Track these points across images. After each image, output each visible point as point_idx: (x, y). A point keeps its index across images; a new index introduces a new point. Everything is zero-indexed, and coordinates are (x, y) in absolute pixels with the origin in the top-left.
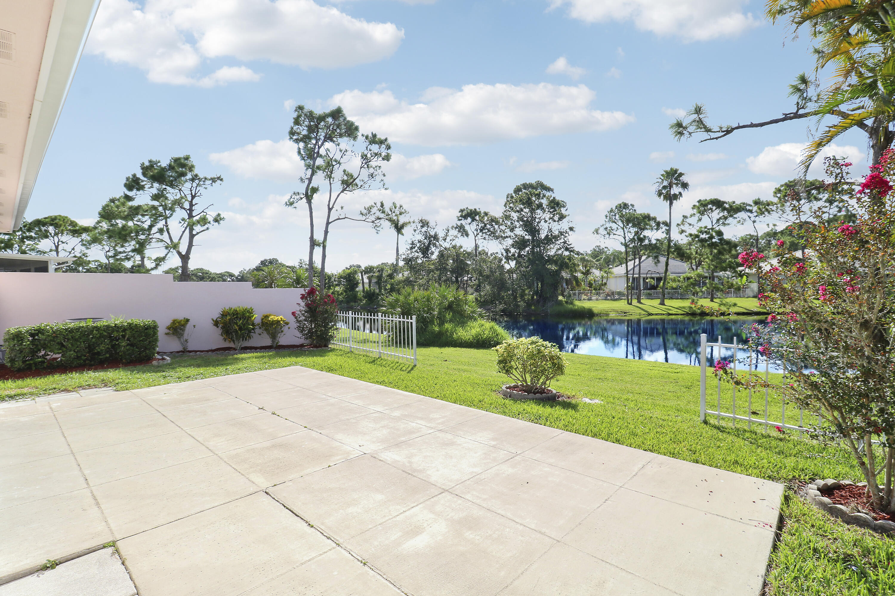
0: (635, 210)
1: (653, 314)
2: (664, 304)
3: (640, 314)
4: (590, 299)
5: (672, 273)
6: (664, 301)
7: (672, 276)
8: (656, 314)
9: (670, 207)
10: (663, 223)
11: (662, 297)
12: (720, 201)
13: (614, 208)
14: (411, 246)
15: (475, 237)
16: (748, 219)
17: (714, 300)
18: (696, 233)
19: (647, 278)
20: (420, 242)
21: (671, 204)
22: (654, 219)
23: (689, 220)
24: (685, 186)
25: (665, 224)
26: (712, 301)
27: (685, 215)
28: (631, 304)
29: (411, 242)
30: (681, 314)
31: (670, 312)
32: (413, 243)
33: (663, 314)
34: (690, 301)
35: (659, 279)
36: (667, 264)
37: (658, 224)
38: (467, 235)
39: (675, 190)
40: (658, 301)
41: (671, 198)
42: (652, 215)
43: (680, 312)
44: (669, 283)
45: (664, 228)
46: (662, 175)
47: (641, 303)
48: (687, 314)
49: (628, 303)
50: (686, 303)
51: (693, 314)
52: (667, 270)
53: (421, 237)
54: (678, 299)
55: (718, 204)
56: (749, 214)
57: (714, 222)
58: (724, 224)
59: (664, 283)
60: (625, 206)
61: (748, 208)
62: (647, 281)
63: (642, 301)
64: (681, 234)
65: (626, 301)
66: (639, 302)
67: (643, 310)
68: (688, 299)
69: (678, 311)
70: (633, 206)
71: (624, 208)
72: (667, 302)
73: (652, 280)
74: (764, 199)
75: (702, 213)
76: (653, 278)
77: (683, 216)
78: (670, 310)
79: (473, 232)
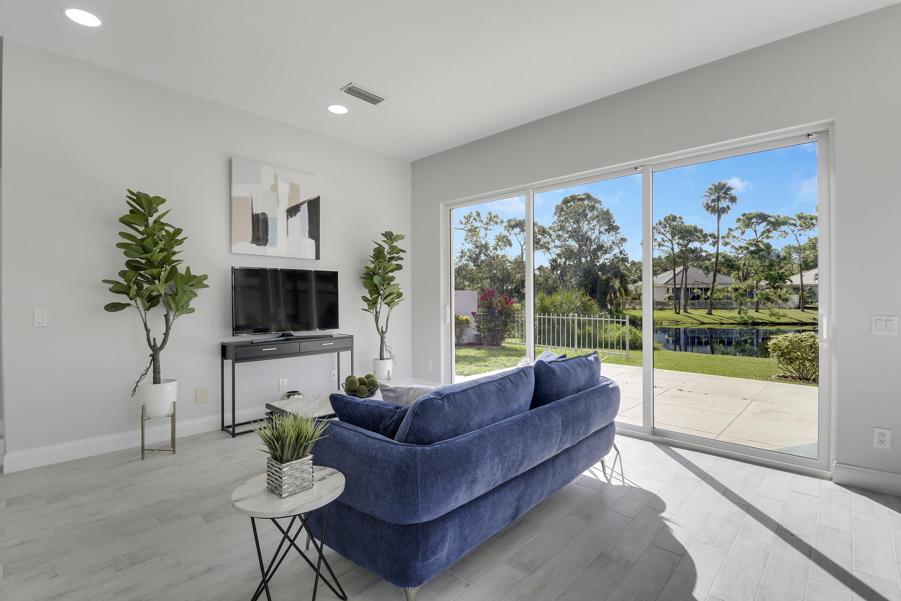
0: (683, 223)
1: (705, 324)
2: (711, 314)
3: (692, 323)
4: (634, 309)
5: (719, 284)
6: (711, 311)
7: (720, 287)
8: (708, 324)
9: (719, 220)
10: (711, 236)
11: (710, 307)
12: (765, 215)
13: (662, 221)
14: (461, 255)
15: (522, 246)
16: (790, 232)
17: (759, 311)
18: (746, 245)
19: (694, 289)
20: (469, 250)
21: (719, 217)
22: (701, 231)
23: (734, 233)
24: (733, 199)
26: (757, 311)
27: (731, 228)
28: (679, 313)
29: (460, 251)
30: (735, 324)
31: (723, 322)
32: (462, 252)
33: (716, 324)
34: (737, 311)
35: (707, 290)
36: (715, 276)
37: (705, 236)
38: (510, 245)
39: (724, 204)
40: (706, 311)
41: (720, 212)
42: (699, 228)
43: (732, 322)
44: (716, 293)
45: (711, 240)
46: (710, 189)
47: (688, 313)
48: (739, 324)
49: (676, 312)
50: (734, 314)
51: (745, 323)
52: (715, 280)
53: (471, 246)
54: (721, 309)
55: (763, 218)
56: (792, 227)
57: (759, 234)
58: (768, 237)
59: (711, 294)
60: (674, 218)
61: (792, 222)
62: (694, 291)
63: (688, 311)
64: (725, 246)
65: (674, 311)
66: (686, 311)
67: (694, 319)
68: (733, 309)
69: (730, 320)
70: (680, 218)
71: (673, 221)
72: (714, 312)
73: (699, 290)
74: (806, 213)
75: (748, 226)
76: (701, 289)
77: (729, 229)
78: (721, 319)
79: (520, 242)
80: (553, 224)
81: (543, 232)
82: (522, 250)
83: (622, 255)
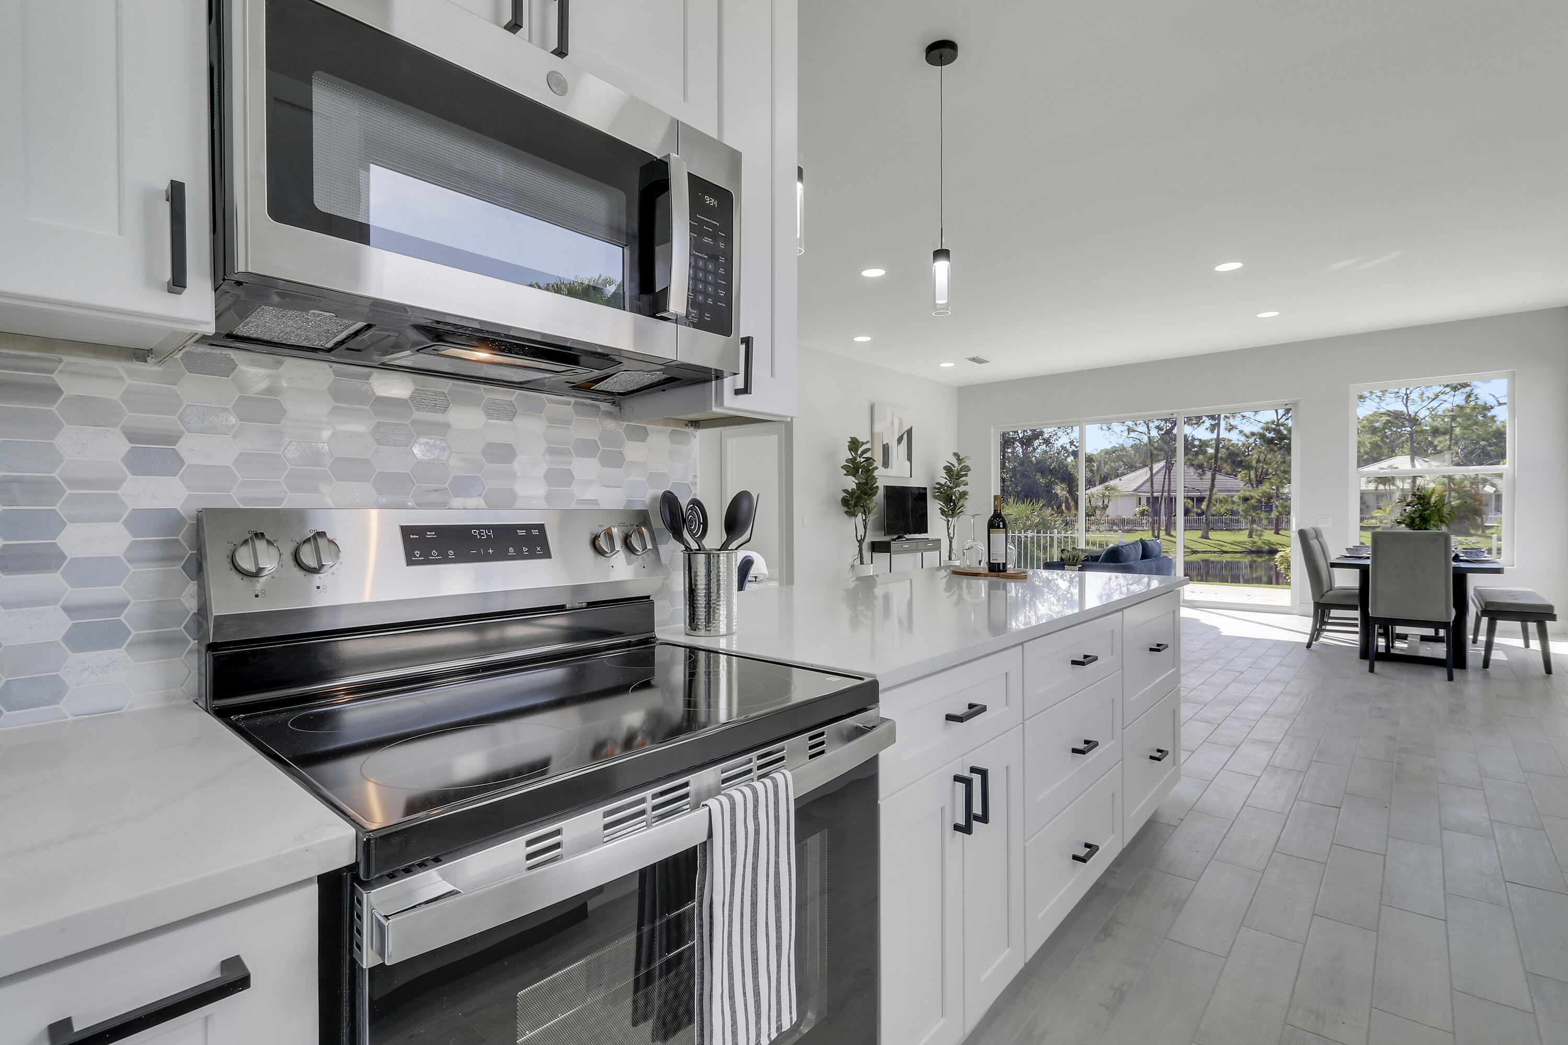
1: (1199, 552)
2: (1208, 538)
5: (1220, 491)
6: (1208, 533)
7: (1221, 495)
8: (1204, 552)
10: (1206, 415)
11: (1205, 526)
17: (1280, 532)
18: (1261, 431)
25: (1209, 416)
26: (1277, 533)
28: (1158, 537)
30: (1241, 552)
31: (1224, 549)
33: (1215, 552)
34: (1247, 532)
35: (1200, 500)
36: (1213, 479)
37: (1198, 416)
40: (1200, 533)
43: (1239, 549)
44: (1214, 505)
45: (1208, 423)
47: (1172, 536)
48: (1249, 552)
50: (1243, 536)
51: (1259, 552)
52: (1213, 485)
54: (1222, 530)
59: (1208, 506)
63: (1172, 533)
64: (1229, 431)
65: (1151, 532)
66: (1168, 534)
68: (1240, 530)
69: (1236, 547)
72: (1212, 534)
73: (1189, 501)
76: (1192, 499)
78: (1222, 546)
83: (1073, 447)
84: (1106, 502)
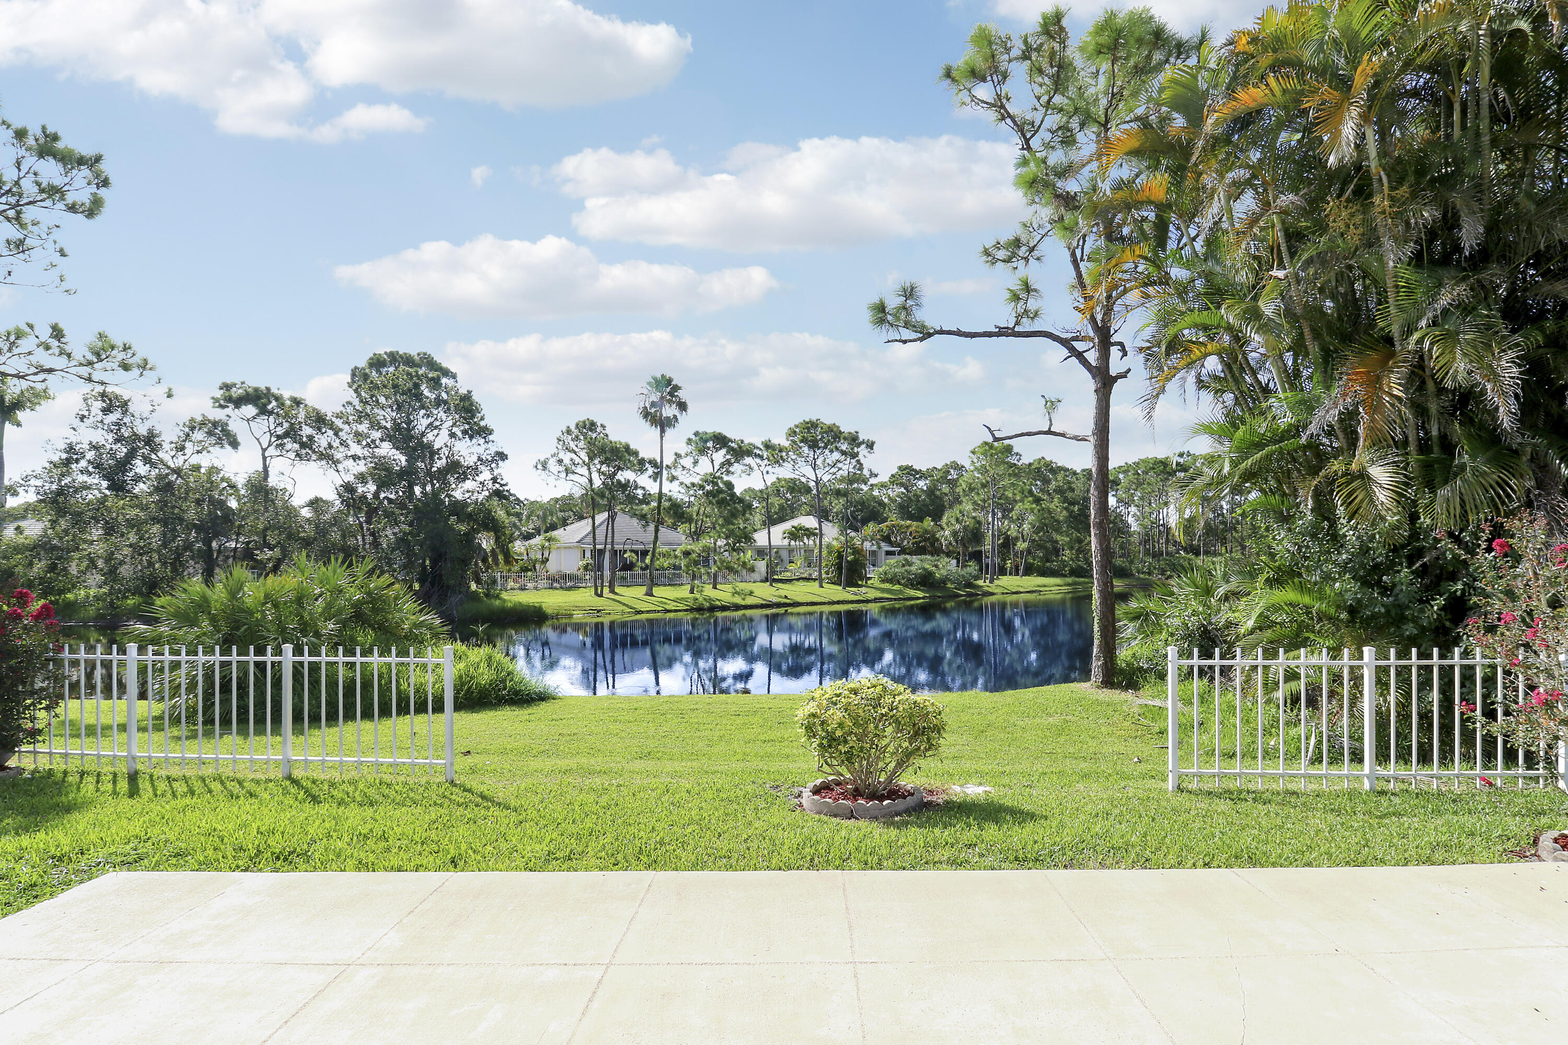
0: (607, 435)
1: (643, 612)
2: (652, 595)
3: (623, 613)
4: (523, 588)
5: (664, 544)
6: (651, 589)
7: (665, 549)
8: (648, 612)
9: (662, 437)
10: (650, 462)
11: (650, 582)
12: (725, 437)
13: (573, 428)
14: (64, 456)
15: (264, 450)
16: (756, 467)
17: (718, 587)
18: (700, 482)
19: (625, 551)
20: (95, 447)
21: (663, 431)
22: (636, 453)
23: (683, 462)
24: (683, 406)
25: (653, 463)
26: (715, 587)
27: (678, 452)
28: (601, 596)
29: (63, 446)
30: (686, 610)
31: (668, 607)
32: (70, 449)
33: (659, 611)
34: (689, 587)
35: (644, 553)
36: (657, 531)
37: (642, 462)
39: (669, 411)
40: (644, 589)
41: (663, 424)
42: (633, 447)
43: (681, 607)
44: (658, 559)
45: (651, 471)
46: (649, 383)
47: (616, 594)
48: (691, 610)
49: (596, 594)
50: (683, 592)
51: (700, 609)
52: (656, 537)
53: (102, 437)
54: (665, 585)
55: (721, 441)
56: (758, 461)
57: (717, 467)
58: (728, 472)
59: (652, 561)
60: (592, 426)
61: (758, 452)
62: (625, 556)
63: (616, 590)
64: (671, 481)
65: (593, 590)
66: (612, 591)
67: (624, 604)
68: (682, 584)
69: (678, 604)
70: (603, 426)
71: (591, 430)
72: (656, 591)
73: (633, 554)
74: (775, 441)
75: (703, 451)
76: (636, 552)
77: (676, 454)
78: (665, 603)
79: (258, 440)
80: (344, 406)
81: (320, 421)
82: (264, 458)
83: (497, 486)
84: (546, 555)
